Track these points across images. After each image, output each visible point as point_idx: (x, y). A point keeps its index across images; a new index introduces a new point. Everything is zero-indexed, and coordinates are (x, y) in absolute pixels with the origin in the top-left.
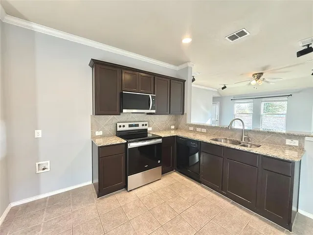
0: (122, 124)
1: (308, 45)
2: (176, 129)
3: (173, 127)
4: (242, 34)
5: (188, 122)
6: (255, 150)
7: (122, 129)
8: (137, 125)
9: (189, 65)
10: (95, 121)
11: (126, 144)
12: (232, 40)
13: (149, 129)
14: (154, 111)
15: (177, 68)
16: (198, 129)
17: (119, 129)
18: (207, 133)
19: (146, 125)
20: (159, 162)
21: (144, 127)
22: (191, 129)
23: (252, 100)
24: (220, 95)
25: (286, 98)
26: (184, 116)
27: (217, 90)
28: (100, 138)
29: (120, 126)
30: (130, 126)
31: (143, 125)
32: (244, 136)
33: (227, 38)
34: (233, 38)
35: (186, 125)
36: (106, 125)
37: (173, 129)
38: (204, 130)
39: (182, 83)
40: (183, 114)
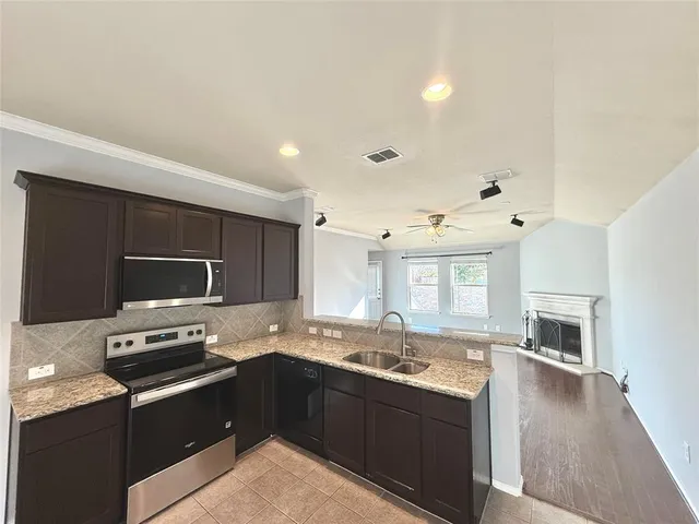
0: (123, 339)
1: (493, 183)
2: (282, 331)
3: (273, 328)
4: (390, 154)
5: (306, 316)
6: (414, 380)
7: (124, 351)
8: (175, 336)
9: (307, 193)
10: (30, 337)
11: (126, 398)
12: (377, 162)
13: (211, 340)
14: (219, 299)
15: (283, 197)
16: (327, 332)
17: (112, 353)
18: (342, 340)
19: (199, 332)
20: (228, 425)
21: (195, 338)
22: (313, 330)
23: (435, 260)
24: (383, 247)
25: (484, 258)
26: (298, 302)
27: (374, 238)
28: (44, 386)
29: (118, 345)
30: (149, 340)
31: (191, 333)
32: (405, 346)
33: (365, 157)
34: (377, 158)
35: (303, 322)
36: (69, 345)
37: (274, 333)
38: (338, 334)
39: (292, 230)
40: (296, 297)
